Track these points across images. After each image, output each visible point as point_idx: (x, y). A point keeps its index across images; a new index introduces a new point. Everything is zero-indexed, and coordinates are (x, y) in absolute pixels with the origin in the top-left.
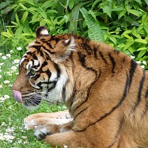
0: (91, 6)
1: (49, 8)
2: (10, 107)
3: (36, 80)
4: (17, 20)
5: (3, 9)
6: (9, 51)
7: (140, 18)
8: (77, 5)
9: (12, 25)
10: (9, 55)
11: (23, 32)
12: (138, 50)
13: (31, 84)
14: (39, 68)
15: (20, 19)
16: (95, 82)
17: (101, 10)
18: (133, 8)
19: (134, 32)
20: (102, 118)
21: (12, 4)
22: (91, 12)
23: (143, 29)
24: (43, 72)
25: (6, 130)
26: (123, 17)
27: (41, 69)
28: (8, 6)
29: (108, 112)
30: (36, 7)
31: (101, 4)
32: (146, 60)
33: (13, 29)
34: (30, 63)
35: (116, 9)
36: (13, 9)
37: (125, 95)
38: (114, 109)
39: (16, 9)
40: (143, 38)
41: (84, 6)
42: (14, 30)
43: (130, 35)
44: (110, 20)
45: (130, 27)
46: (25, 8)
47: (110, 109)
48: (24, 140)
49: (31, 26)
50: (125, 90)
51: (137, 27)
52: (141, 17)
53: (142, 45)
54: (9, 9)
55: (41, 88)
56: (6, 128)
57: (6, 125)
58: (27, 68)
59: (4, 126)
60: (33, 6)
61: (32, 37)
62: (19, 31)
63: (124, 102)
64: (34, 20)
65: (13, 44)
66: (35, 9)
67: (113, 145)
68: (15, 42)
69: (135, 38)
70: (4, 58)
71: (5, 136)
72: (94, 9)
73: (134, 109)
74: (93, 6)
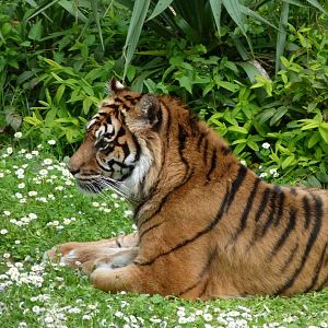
0: (161, 77)
1: (97, 80)
2: (38, 233)
3: (107, 155)
4: (49, 97)
5: (26, 81)
6: (35, 146)
7: (237, 95)
8: (140, 74)
9: (41, 105)
10: (36, 153)
11: (57, 117)
12: (235, 143)
13: (99, 160)
14: (113, 138)
15: (53, 96)
16: (181, 185)
17: (177, 83)
18: (225, 79)
19: (227, 115)
20: (179, 246)
21: (40, 74)
22: (161, 85)
23: (241, 111)
24: (119, 145)
25: (33, 268)
26: (210, 92)
27: (116, 139)
28: (34, 76)
29: (189, 237)
30: (76, 78)
31: (176, 74)
32: (245, 158)
33: (41, 112)
34: (102, 128)
35: (199, 80)
36: (42, 82)
37: (219, 216)
38: (200, 234)
39: (46, 82)
40: (241, 125)
41: (150, 77)
42: (43, 114)
43: (221, 120)
44: (190, 98)
45: (221, 109)
46: (59, 80)
47: (194, 234)
48: (60, 283)
49: (70, 107)
50: (222, 209)
51: (231, 108)
52: (238, 93)
53: (240, 135)
54: (35, 82)
55: (112, 170)
56: (32, 264)
57: (32, 260)
58: (97, 135)
59: (28, 262)
60: (72, 77)
61: (70, 124)
62: (51, 115)
63: (218, 226)
64: (74, 98)
65: (42, 136)
66: (76, 82)
67: (195, 286)
68: (45, 132)
69: (228, 124)
70: (29, 156)
71: (30, 277)
72: (166, 82)
73: (235, 238)
74: (164, 76)
